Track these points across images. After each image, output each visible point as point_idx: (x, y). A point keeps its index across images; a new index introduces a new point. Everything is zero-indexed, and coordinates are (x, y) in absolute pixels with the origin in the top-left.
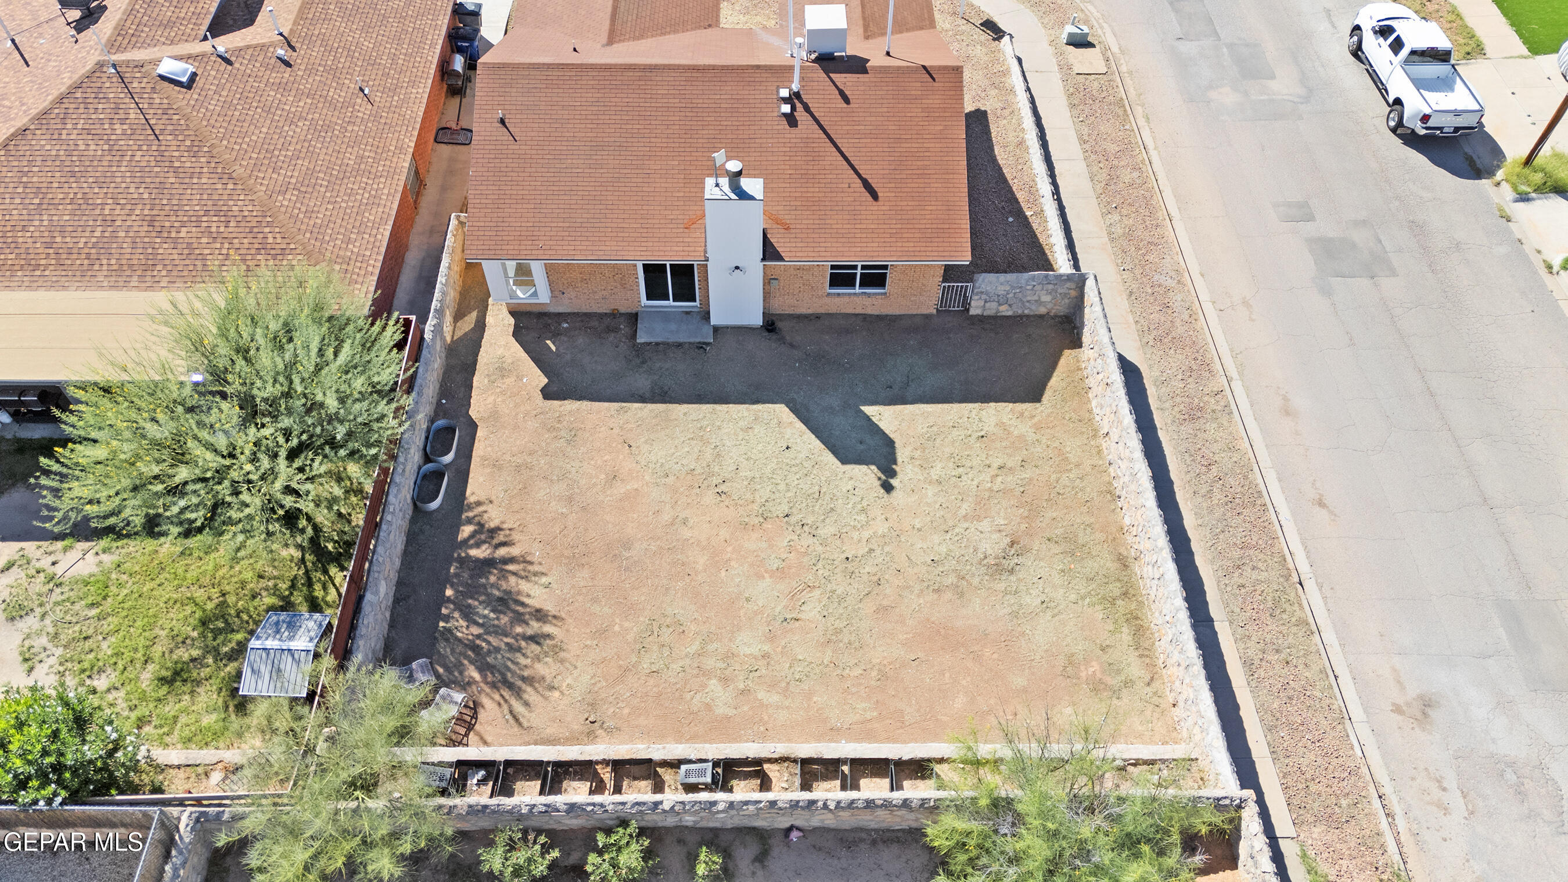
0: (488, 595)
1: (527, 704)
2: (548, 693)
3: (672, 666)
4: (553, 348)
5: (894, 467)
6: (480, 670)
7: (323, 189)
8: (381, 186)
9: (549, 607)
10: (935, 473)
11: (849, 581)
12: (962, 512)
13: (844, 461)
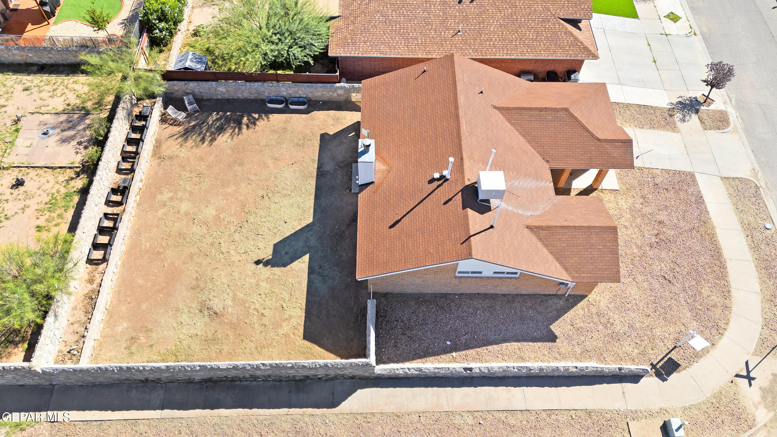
0: (225, 124)
1: (177, 139)
2: (179, 145)
3: (182, 181)
4: (350, 135)
5: (270, 266)
6: (193, 125)
7: (390, 28)
8: (402, 49)
9: (215, 143)
10: (263, 284)
11: (209, 244)
12: (238, 293)
13: (275, 246)
